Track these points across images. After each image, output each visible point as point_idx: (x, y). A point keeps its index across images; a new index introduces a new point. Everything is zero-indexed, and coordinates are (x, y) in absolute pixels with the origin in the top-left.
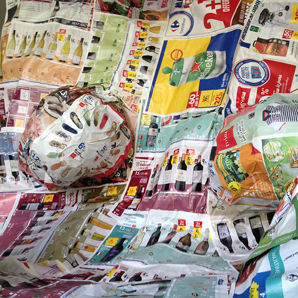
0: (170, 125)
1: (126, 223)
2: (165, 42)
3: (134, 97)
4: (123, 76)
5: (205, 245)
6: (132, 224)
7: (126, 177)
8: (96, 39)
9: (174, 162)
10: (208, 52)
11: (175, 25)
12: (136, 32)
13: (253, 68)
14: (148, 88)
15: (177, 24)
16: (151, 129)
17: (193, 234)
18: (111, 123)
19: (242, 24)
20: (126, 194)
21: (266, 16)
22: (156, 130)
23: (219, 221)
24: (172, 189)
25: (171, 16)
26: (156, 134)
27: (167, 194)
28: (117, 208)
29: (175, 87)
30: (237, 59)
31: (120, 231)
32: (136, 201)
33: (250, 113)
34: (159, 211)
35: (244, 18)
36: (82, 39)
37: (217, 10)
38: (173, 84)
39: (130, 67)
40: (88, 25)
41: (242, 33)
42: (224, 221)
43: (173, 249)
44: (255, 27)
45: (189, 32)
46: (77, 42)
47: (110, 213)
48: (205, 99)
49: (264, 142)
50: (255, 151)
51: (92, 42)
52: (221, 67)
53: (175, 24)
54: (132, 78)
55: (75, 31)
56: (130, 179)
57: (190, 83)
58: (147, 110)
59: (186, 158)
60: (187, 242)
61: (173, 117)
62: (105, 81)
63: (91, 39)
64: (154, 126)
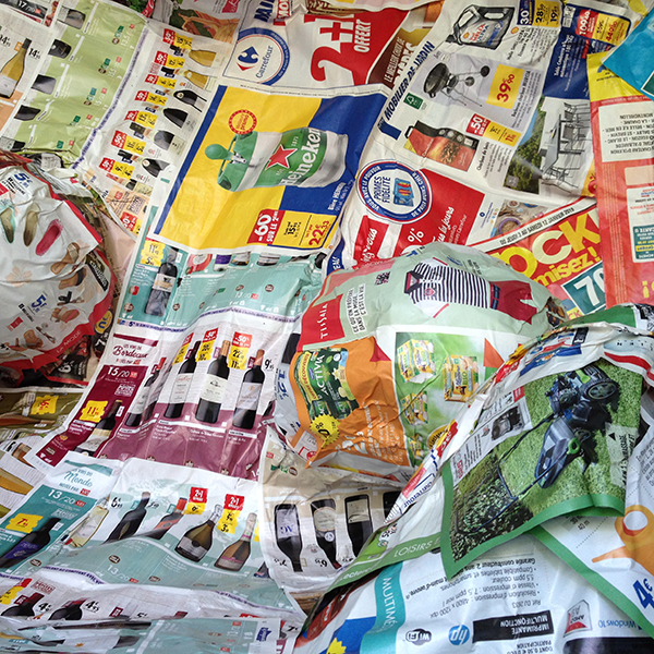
0: (206, 274)
1: (66, 482)
2: (222, 90)
3: (131, 196)
4: (113, 143)
5: (243, 548)
6: (81, 487)
7: (84, 376)
8: (61, 49)
9: (202, 357)
10: (311, 130)
11: (249, 57)
12: (159, 53)
13: (398, 182)
14: (167, 181)
15: (253, 56)
16: (161, 276)
17: (219, 524)
18: (66, 245)
19: (391, 86)
20: (77, 417)
21: (440, 78)
22: (173, 280)
23: (280, 500)
24: (187, 418)
25: (242, 35)
26: (170, 290)
27: (174, 427)
28: (49, 445)
29: (230, 192)
30: (370, 157)
31: (48, 501)
32: (100, 435)
33: (381, 273)
34: (150, 463)
35: (396, 74)
36: (28, 42)
37: (342, 44)
38: (226, 184)
39: (133, 126)
40: (48, 13)
41: (386, 105)
42: (292, 500)
43: (169, 552)
44: (415, 98)
45: (276, 78)
46: (13, 45)
47: (30, 457)
48: (291, 230)
49: (401, 338)
50: (378, 355)
51: (51, 52)
52: (335, 168)
53: (249, 55)
54: (134, 154)
55: (15, 18)
56: (92, 383)
57: (263, 190)
58: (157, 232)
59: (231, 353)
60: (203, 538)
61: (214, 257)
62: (66, 146)
63: (50, 45)
64: (170, 270)
